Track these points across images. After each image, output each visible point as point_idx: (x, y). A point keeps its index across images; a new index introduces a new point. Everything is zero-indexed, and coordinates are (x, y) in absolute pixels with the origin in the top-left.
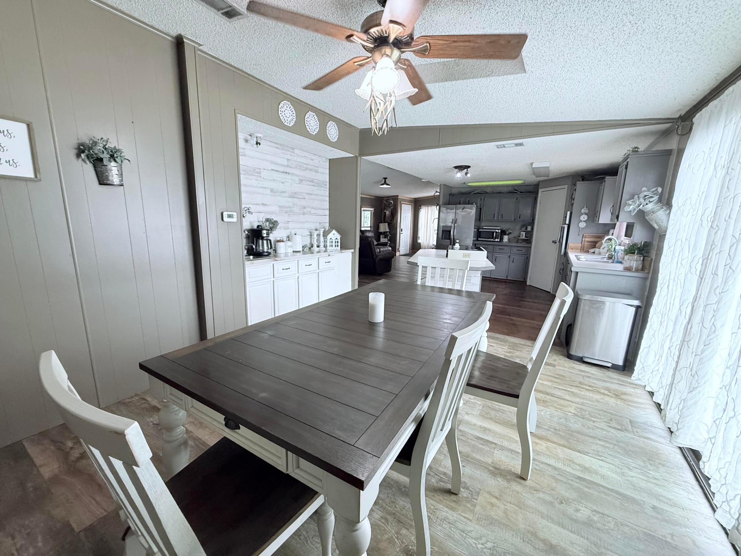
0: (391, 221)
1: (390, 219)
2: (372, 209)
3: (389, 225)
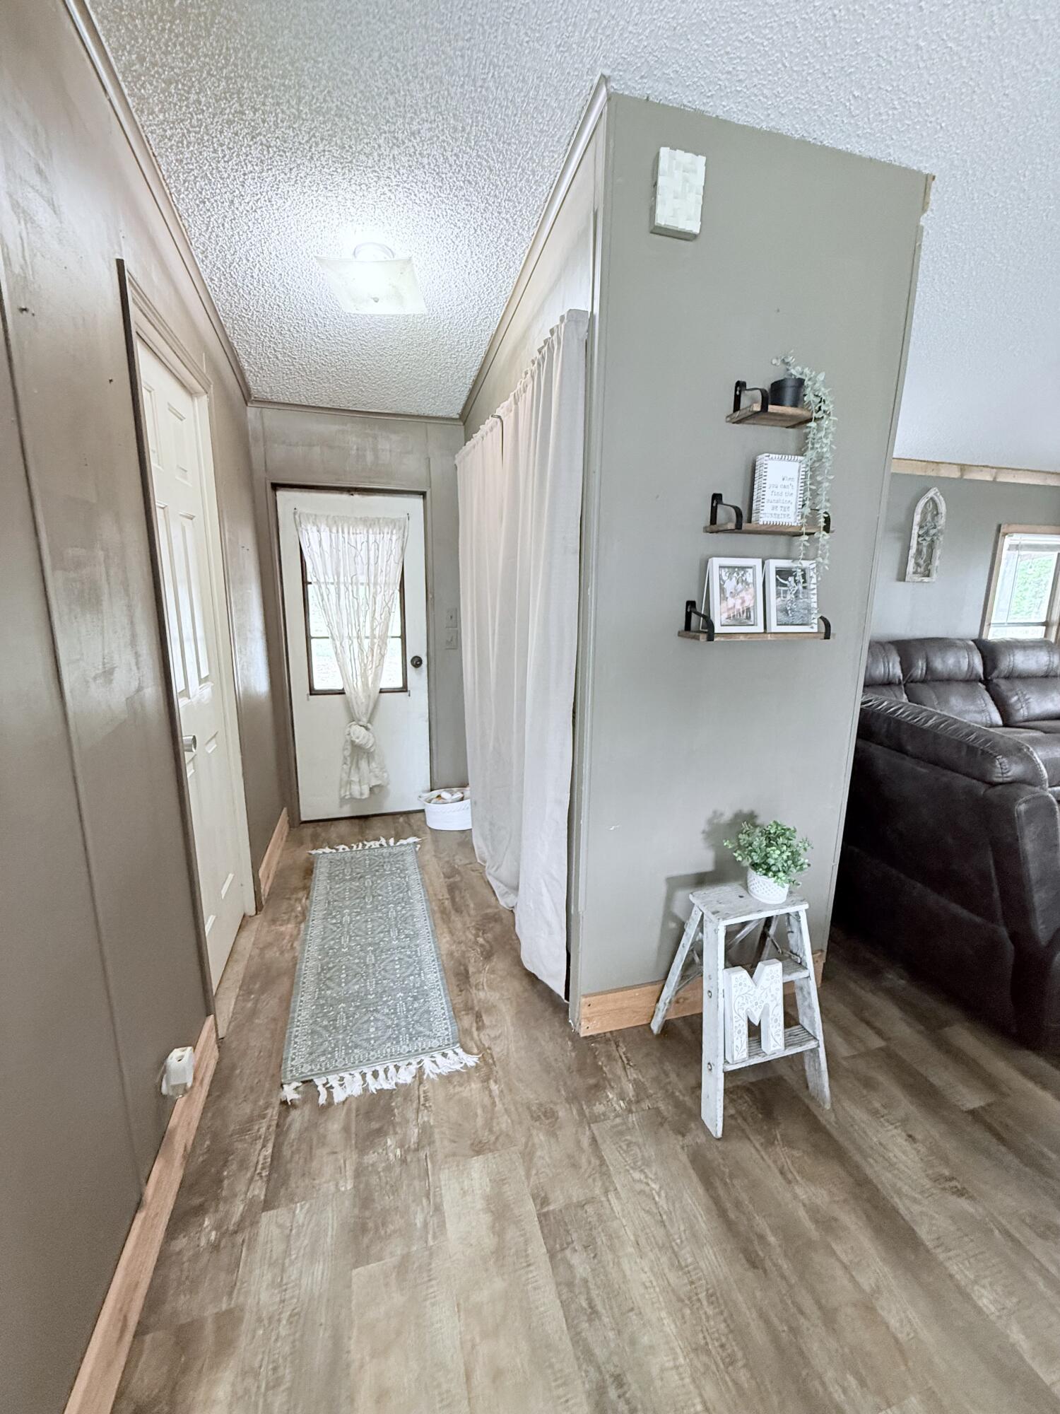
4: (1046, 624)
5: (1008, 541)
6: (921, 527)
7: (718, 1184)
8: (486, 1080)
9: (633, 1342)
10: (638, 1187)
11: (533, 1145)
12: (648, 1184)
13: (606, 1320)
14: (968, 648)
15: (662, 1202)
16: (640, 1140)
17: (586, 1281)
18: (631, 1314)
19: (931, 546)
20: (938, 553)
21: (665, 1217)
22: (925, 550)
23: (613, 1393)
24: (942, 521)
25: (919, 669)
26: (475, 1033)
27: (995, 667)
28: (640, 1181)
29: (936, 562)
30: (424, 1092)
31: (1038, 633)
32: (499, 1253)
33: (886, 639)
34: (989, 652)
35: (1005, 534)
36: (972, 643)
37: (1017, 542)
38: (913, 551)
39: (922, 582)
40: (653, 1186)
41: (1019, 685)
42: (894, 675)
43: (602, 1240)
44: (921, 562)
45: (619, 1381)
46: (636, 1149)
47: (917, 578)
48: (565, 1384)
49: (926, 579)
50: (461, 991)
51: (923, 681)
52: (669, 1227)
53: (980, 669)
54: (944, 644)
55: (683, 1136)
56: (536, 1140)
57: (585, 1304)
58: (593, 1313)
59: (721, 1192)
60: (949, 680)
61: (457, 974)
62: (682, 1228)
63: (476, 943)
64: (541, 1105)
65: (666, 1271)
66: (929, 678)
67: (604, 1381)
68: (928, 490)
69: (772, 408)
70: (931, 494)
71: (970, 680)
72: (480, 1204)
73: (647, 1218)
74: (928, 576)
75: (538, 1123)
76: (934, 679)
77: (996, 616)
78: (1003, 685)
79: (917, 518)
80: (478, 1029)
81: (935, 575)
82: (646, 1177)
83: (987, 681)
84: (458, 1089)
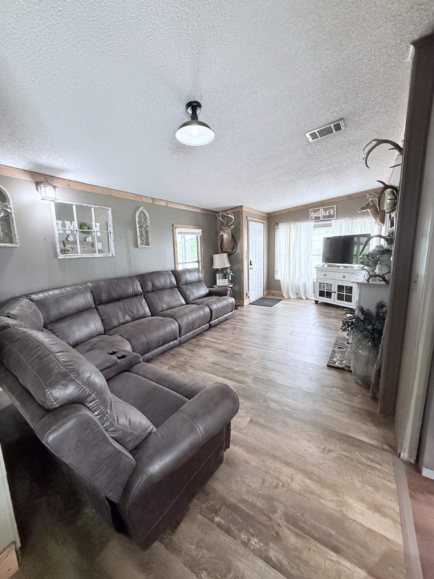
0: (233, 249)
1: (231, 247)
2: (200, 231)
4: (198, 262)
5: (177, 231)
6: (139, 223)
14: (169, 275)
19: (147, 232)
20: (150, 235)
22: (144, 234)
24: (149, 221)
25: (149, 287)
27: (180, 281)
29: (150, 239)
31: (196, 266)
33: (134, 275)
34: (176, 274)
35: (176, 228)
36: (171, 272)
37: (180, 231)
38: (138, 234)
39: (145, 248)
41: (190, 287)
44: (144, 239)
47: (143, 246)
49: (147, 247)
51: (153, 291)
53: (175, 282)
54: (158, 274)
60: (163, 289)
66: (155, 290)
68: (140, 207)
70: (141, 209)
71: (172, 288)
74: (148, 245)
77: (180, 259)
78: (184, 287)
79: (137, 219)
81: (151, 245)
83: (178, 287)
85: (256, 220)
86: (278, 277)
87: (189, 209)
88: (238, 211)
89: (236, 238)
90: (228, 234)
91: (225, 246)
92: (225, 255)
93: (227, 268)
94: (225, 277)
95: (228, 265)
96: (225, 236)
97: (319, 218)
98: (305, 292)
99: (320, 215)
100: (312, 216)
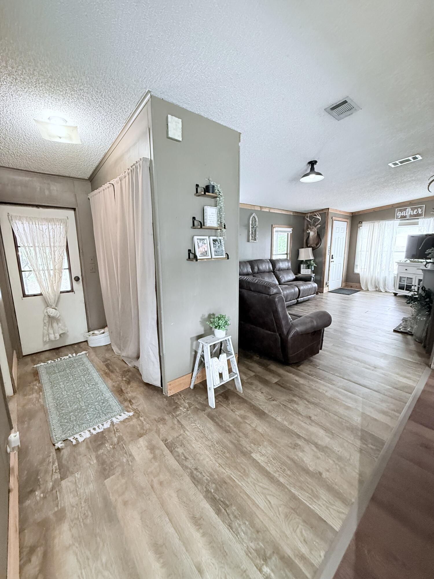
0: (317, 245)
1: (316, 243)
2: (290, 230)
3: (313, 250)
4: (287, 254)
5: (275, 230)
6: (252, 225)
7: (215, 418)
8: (138, 417)
9: (199, 460)
10: (194, 427)
11: (159, 428)
12: (196, 425)
13: (190, 459)
14: (268, 262)
15: (201, 428)
16: (192, 416)
17: (183, 453)
18: (197, 455)
19: (255, 231)
20: (257, 233)
21: (202, 431)
22: (254, 232)
23: (195, 472)
24: (257, 223)
25: (256, 270)
26: (130, 406)
27: (275, 267)
28: (194, 425)
29: (257, 236)
30: (116, 428)
31: (285, 257)
32: (155, 458)
33: (246, 261)
34: (273, 263)
35: (274, 227)
36: (269, 261)
37: (277, 230)
38: (251, 233)
39: (254, 242)
40: (198, 425)
41: (281, 272)
42: (249, 272)
43: (185, 442)
44: (253, 236)
45: (196, 469)
46: (191, 419)
47: (253, 241)
48: (181, 476)
49: (255, 241)
50: (121, 396)
51: (258, 273)
52: (204, 433)
53: (272, 268)
54: (261, 261)
55: (205, 411)
56: (160, 427)
57: (183, 458)
58: (186, 459)
59: (217, 420)
60: (264, 272)
61: (118, 391)
62: (208, 431)
63: (123, 380)
64: (159, 418)
65: (205, 442)
66: (259, 272)
67: (192, 471)
68: (253, 214)
69: (207, 193)
70: (253, 215)
71: (269, 272)
72: (145, 449)
73: (198, 433)
74: (255, 240)
75: (159, 423)
76: (261, 272)
77: (274, 253)
78: (278, 272)
79: (251, 222)
80: (131, 405)
81: (257, 240)
82: (196, 424)
83: (274, 272)
84: (128, 423)
85: (340, 219)
86: (357, 271)
87: (284, 212)
88: (324, 213)
89: (320, 236)
90: (314, 232)
91: (311, 241)
92: (310, 249)
93: (311, 260)
94: (308, 267)
95: (312, 258)
96: (312, 234)
97: (405, 217)
98: (385, 285)
99: (406, 214)
100: (398, 215)
